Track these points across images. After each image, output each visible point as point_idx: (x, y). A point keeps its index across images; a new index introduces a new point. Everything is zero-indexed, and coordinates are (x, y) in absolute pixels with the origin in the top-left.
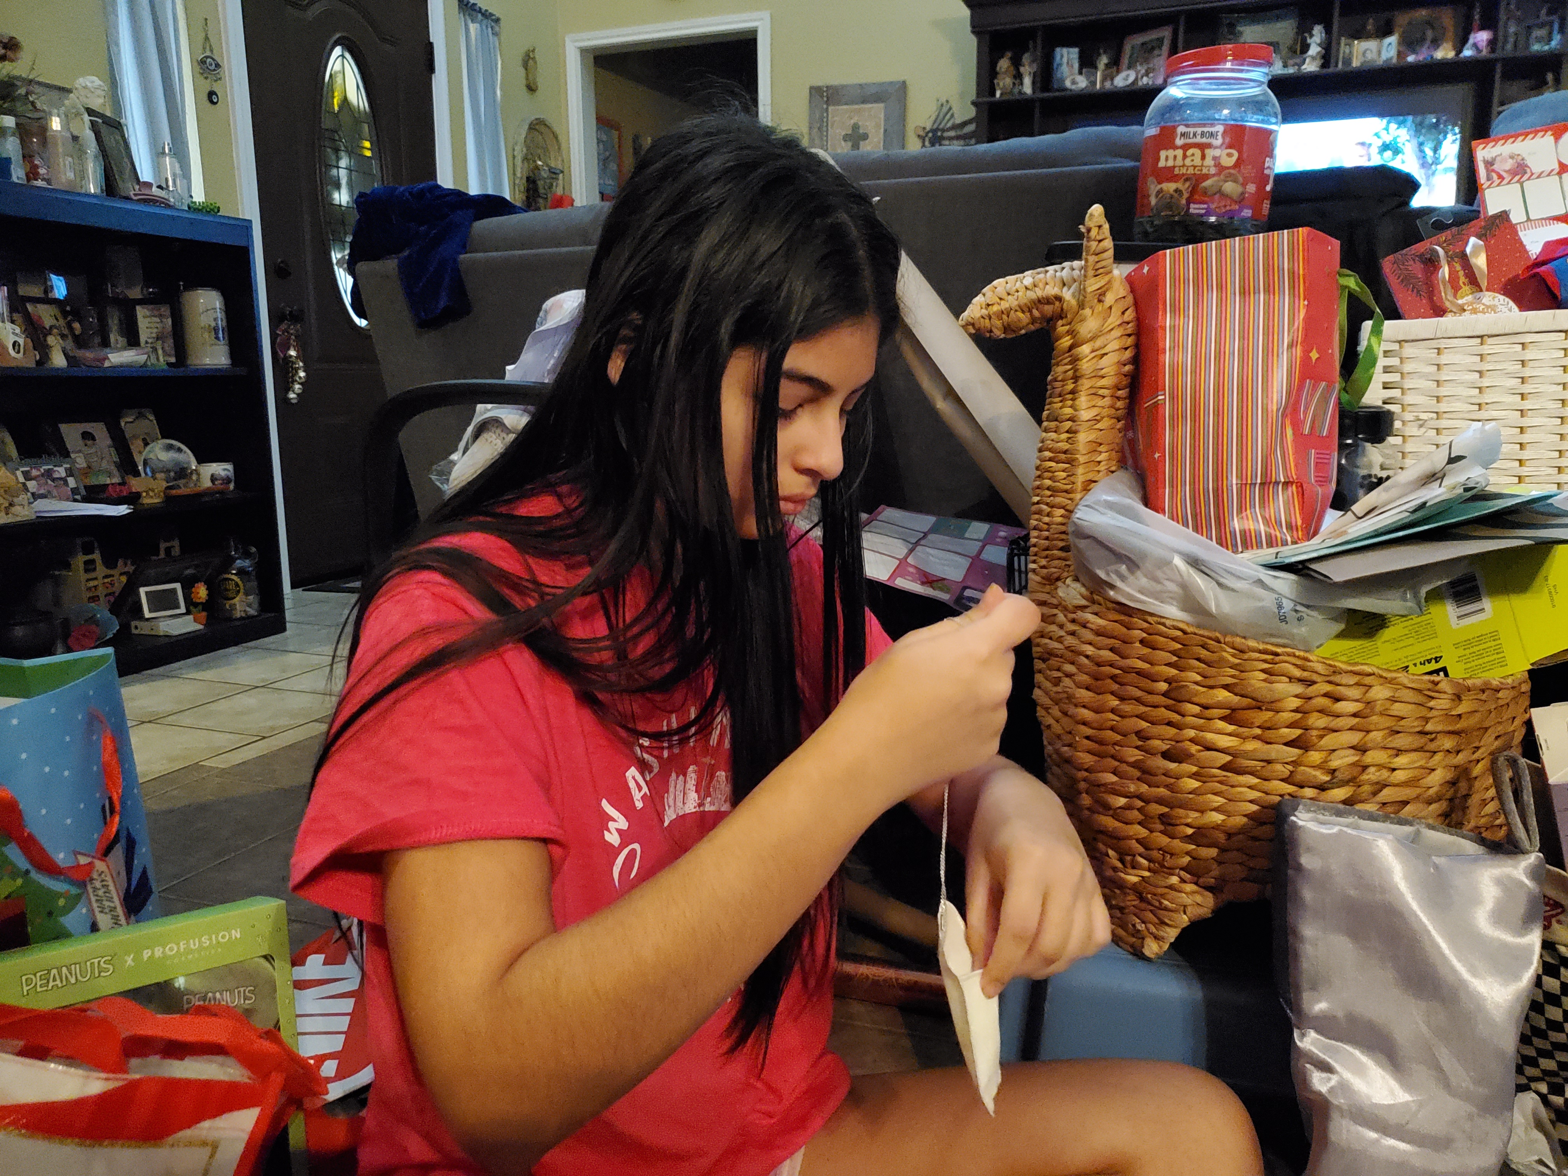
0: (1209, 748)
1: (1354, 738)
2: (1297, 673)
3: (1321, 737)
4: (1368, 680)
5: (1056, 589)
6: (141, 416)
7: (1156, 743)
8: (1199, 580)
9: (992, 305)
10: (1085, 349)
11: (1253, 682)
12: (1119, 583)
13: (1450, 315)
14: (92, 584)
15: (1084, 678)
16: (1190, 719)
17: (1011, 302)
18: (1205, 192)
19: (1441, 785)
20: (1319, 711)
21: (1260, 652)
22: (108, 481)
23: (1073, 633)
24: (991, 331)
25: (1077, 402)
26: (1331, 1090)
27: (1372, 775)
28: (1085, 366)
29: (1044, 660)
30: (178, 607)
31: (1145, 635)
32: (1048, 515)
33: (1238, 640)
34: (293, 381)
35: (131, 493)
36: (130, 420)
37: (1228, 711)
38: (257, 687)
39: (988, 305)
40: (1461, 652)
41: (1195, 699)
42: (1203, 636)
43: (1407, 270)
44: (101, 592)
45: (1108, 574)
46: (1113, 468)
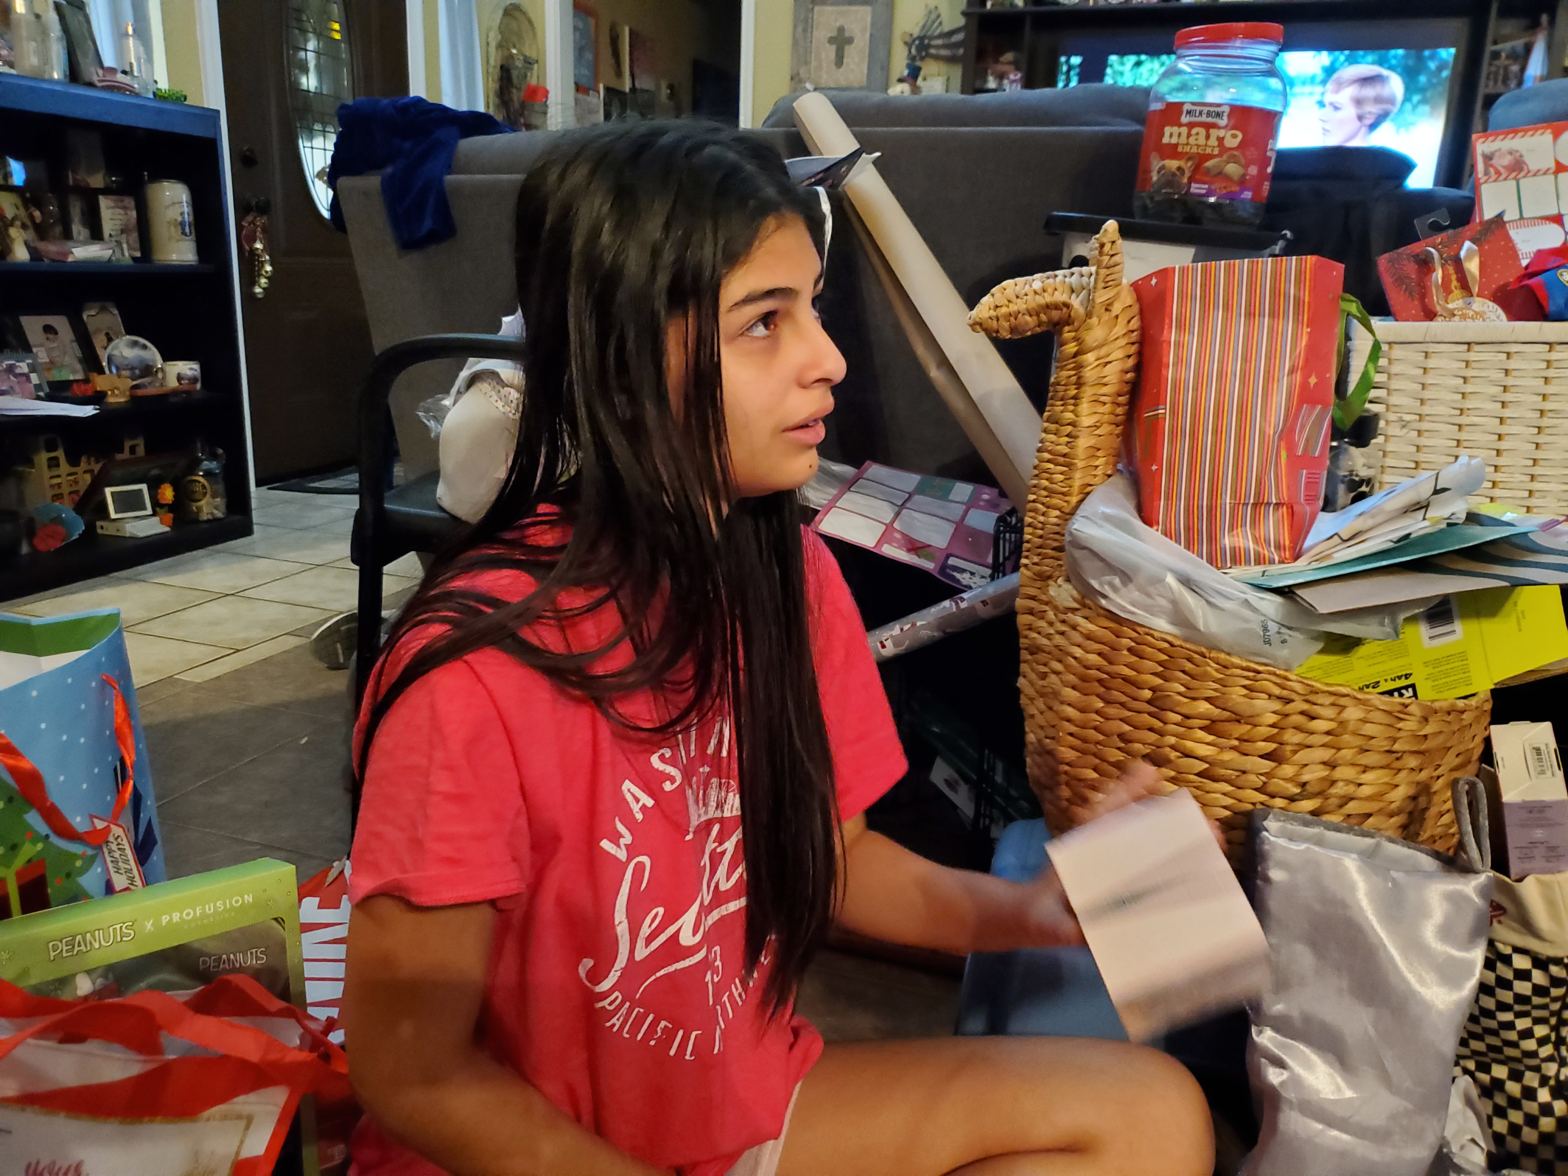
0: (1187, 755)
1: (1326, 754)
2: (1277, 691)
3: (1295, 752)
4: (1343, 701)
5: (1048, 586)
6: (103, 309)
7: (1138, 746)
8: (1190, 598)
9: (1001, 306)
10: (1090, 357)
11: (1234, 696)
12: (1111, 595)
13: (1440, 319)
14: (55, 481)
15: (1072, 678)
16: (1172, 727)
17: (1019, 305)
18: (1208, 171)
19: (1404, 800)
20: (1294, 728)
21: (1243, 669)
22: (71, 378)
23: (1062, 633)
24: (997, 332)
25: (1079, 408)
26: (1282, 1083)
27: (1340, 789)
28: (1089, 374)
29: (1032, 654)
30: (145, 509)
31: (1133, 644)
32: (1043, 514)
33: (1223, 656)
34: (260, 275)
35: (97, 392)
36: (94, 313)
37: (1208, 722)
38: (227, 595)
39: (997, 307)
40: (1430, 670)
41: (1178, 709)
42: (1189, 650)
43: (1402, 269)
44: (65, 490)
45: (1101, 584)
46: (1109, 472)
